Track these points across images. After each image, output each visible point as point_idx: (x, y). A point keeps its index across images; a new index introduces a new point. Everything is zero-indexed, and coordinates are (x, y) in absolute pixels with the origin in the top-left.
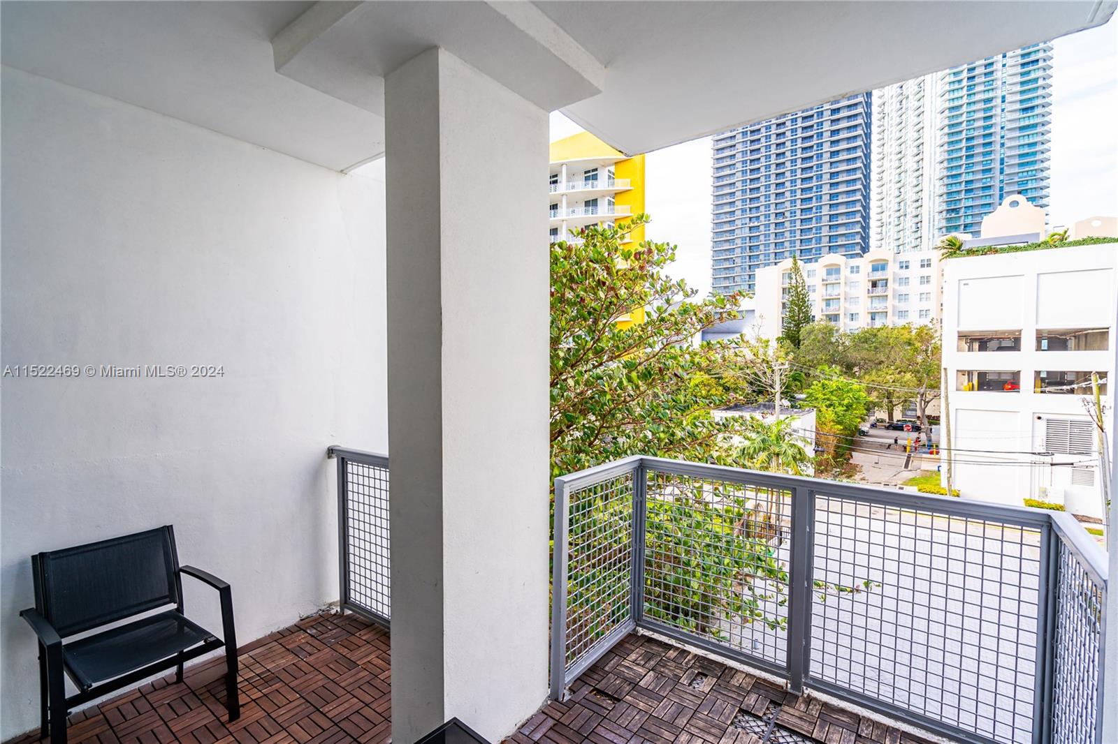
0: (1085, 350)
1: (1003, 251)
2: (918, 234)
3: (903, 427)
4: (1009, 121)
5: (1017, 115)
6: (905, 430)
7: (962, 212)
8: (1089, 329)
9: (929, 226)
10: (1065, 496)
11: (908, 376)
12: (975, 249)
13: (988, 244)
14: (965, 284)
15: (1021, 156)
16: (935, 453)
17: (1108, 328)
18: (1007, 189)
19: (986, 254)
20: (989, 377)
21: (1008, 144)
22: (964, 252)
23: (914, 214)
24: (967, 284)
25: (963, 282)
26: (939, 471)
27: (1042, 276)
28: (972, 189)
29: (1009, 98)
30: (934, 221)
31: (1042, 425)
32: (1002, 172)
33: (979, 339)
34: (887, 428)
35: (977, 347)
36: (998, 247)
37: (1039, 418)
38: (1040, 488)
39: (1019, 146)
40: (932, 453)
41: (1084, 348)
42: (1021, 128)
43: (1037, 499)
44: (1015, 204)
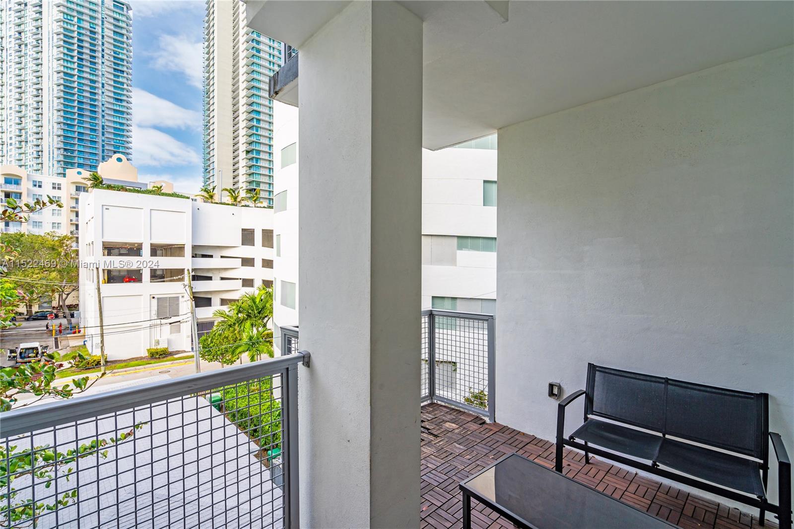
0: (171, 256)
1: (130, 191)
2: (39, 161)
3: (47, 317)
4: (107, 102)
5: (112, 101)
6: (49, 318)
7: (76, 154)
8: (175, 245)
9: (49, 157)
10: (168, 341)
11: (54, 274)
12: (113, 185)
13: (120, 184)
14: (106, 209)
15: (115, 128)
16: (77, 332)
17: (184, 245)
18: (107, 147)
19: (120, 190)
20: (113, 274)
21: (107, 117)
22: (104, 186)
23: (35, 143)
24: (108, 209)
25: (105, 207)
26: (85, 344)
27: (152, 211)
28: (83, 139)
29: (106, 87)
30: (53, 154)
31: (155, 302)
32: (103, 135)
33: (108, 247)
34: (28, 320)
35: (106, 253)
36: (128, 187)
37: (154, 298)
38: (155, 340)
39: (114, 121)
40: (75, 333)
41: (170, 255)
42: (115, 111)
43: (153, 347)
44: (119, 160)
